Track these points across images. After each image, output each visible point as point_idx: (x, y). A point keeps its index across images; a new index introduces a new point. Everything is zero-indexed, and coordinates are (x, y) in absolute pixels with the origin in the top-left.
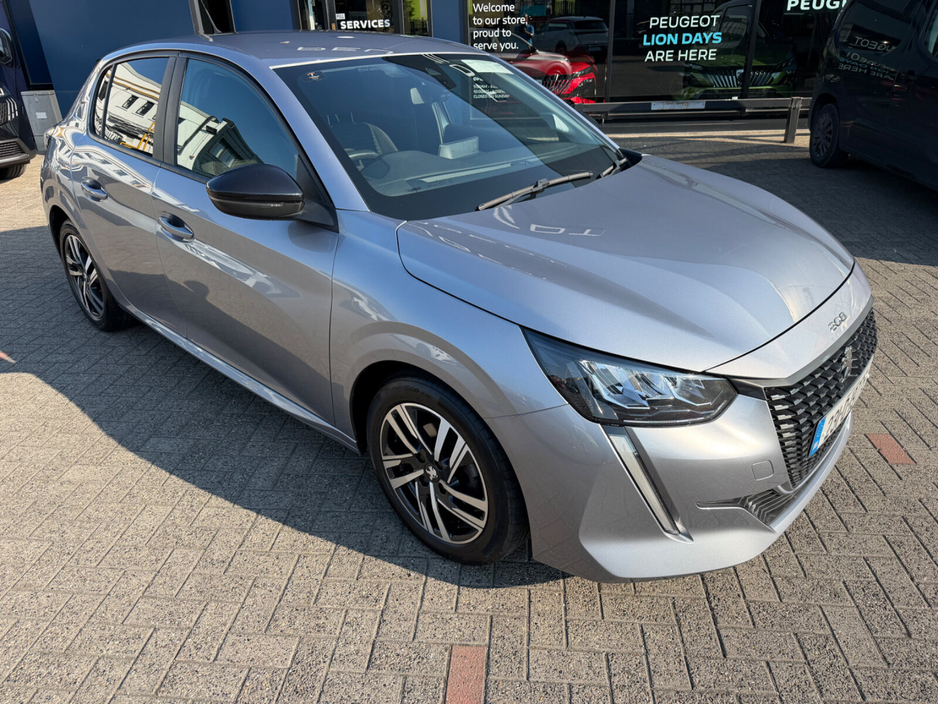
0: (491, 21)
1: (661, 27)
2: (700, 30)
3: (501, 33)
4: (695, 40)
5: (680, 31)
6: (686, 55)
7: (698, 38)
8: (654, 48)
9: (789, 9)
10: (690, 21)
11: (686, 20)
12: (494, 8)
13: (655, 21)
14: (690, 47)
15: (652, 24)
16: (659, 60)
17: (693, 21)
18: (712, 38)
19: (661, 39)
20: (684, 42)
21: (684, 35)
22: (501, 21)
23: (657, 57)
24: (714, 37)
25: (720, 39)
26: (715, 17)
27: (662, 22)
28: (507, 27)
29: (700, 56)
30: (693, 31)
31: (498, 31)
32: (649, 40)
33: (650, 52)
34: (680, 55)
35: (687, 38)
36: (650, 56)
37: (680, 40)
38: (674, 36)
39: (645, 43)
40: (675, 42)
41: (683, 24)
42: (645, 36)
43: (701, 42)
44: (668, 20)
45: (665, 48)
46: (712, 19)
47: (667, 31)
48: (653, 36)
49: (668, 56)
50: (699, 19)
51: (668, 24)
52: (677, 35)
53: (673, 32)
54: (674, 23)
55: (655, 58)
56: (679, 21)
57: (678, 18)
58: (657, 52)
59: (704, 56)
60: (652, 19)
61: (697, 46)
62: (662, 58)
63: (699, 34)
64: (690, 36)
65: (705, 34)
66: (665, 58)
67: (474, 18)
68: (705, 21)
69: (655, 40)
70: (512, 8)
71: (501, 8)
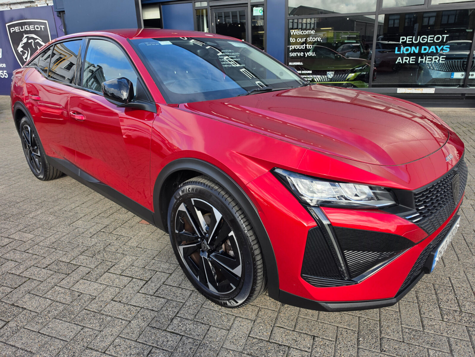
0: (300, 40)
1: (407, 42)
2: (434, 44)
3: (306, 47)
4: (431, 50)
5: (420, 45)
6: (424, 60)
7: (433, 49)
8: (402, 55)
10: (428, 38)
11: (425, 38)
12: (302, 33)
13: (403, 39)
14: (427, 54)
15: (401, 41)
16: (405, 62)
17: (429, 39)
18: (442, 49)
19: (407, 50)
20: (423, 52)
21: (423, 47)
22: (306, 40)
23: (404, 61)
24: (444, 48)
25: (448, 49)
26: (445, 36)
27: (408, 40)
28: (310, 43)
29: (434, 60)
30: (429, 45)
31: (304, 45)
32: (399, 50)
33: (400, 58)
34: (420, 60)
35: (425, 49)
36: (399, 60)
37: (420, 49)
38: (416, 48)
39: (396, 52)
40: (417, 52)
41: (423, 40)
42: (397, 48)
43: (435, 52)
44: (412, 38)
45: (410, 55)
46: (443, 38)
47: (411, 45)
48: (402, 48)
49: (411, 60)
50: (434, 37)
51: (412, 41)
52: (418, 47)
53: (416, 45)
54: (416, 40)
55: (402, 61)
56: (420, 39)
57: (419, 37)
58: (404, 58)
59: (437, 60)
60: (401, 38)
61: (432, 54)
62: (407, 61)
63: (433, 47)
64: (427, 48)
65: (437, 47)
66: (409, 61)
67: (291, 39)
68: (438, 39)
69: (403, 50)
70: (313, 32)
71: (307, 32)
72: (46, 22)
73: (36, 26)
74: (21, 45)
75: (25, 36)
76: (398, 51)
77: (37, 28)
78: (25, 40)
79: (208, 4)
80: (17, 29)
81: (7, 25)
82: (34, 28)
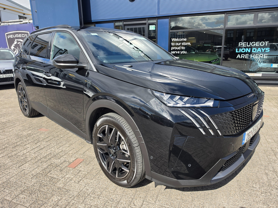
0: (178, 44)
1: (243, 46)
2: (260, 47)
3: (181, 48)
4: (258, 51)
5: (251, 47)
6: (254, 56)
8: (241, 53)
11: (254, 43)
12: (179, 40)
13: (241, 44)
14: (255, 53)
15: (239, 45)
17: (257, 44)
19: (243, 50)
20: (253, 51)
21: (253, 49)
22: (181, 44)
23: (242, 57)
24: (266, 49)
25: (269, 50)
26: (267, 42)
27: (244, 44)
28: (183, 46)
29: (260, 56)
30: (257, 48)
33: (239, 55)
34: (251, 56)
35: (254, 50)
36: (238, 56)
37: (251, 50)
38: (249, 49)
40: (249, 51)
41: (253, 45)
42: (237, 49)
43: (261, 51)
44: (246, 43)
45: (245, 53)
46: (265, 43)
47: (246, 48)
48: (240, 49)
50: (260, 43)
51: (246, 45)
52: (250, 49)
53: (248, 48)
54: (249, 44)
55: (241, 57)
56: (251, 44)
57: (250, 43)
58: (242, 55)
59: (262, 57)
60: (239, 43)
61: (259, 53)
62: (243, 57)
63: (260, 49)
65: (262, 49)
66: (245, 57)
67: (172, 43)
68: (262, 44)
69: (241, 50)
70: (185, 40)
71: (182, 40)
72: (28, 32)
73: (22, 35)
74: (13, 45)
75: (16, 40)
76: (238, 51)
77: (23, 36)
78: (15, 43)
79: (123, 23)
80: (11, 36)
81: (6, 34)
82: (21, 36)
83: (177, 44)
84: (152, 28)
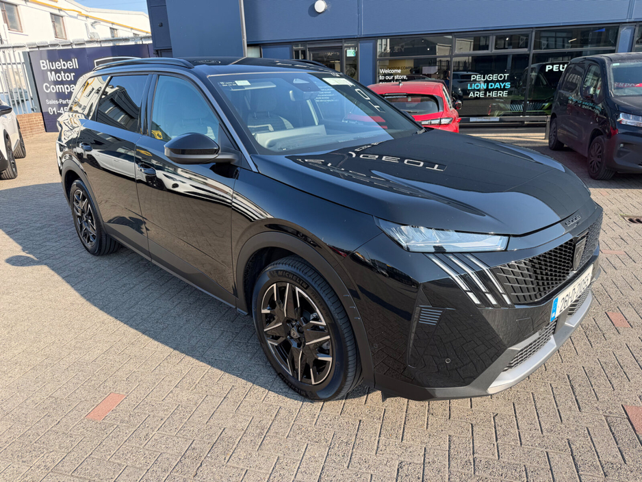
1: (477, 80)
2: (498, 81)
4: (496, 86)
5: (487, 82)
6: (491, 94)
7: (497, 85)
8: (474, 91)
9: (547, 71)
11: (491, 76)
12: (390, 71)
13: (474, 77)
14: (493, 90)
15: (472, 79)
16: (476, 97)
17: (494, 77)
18: (505, 86)
19: (477, 86)
20: (490, 88)
21: (490, 84)
22: (394, 78)
25: (509, 86)
26: (506, 75)
27: (477, 78)
29: (499, 95)
30: (495, 82)
32: (471, 86)
33: (472, 93)
34: (488, 94)
35: (491, 86)
36: (471, 95)
37: (488, 86)
38: (484, 85)
39: (469, 88)
40: (485, 88)
41: (489, 78)
42: (469, 84)
43: (499, 88)
44: (481, 77)
45: (480, 90)
46: (505, 76)
47: (480, 82)
48: (473, 84)
49: (481, 95)
50: (498, 76)
51: (481, 79)
52: (486, 84)
53: (484, 82)
54: (484, 78)
55: (474, 95)
56: (487, 77)
57: (486, 75)
58: (475, 93)
59: (501, 95)
60: (472, 76)
61: (497, 89)
62: (478, 95)
63: (498, 84)
64: (493, 84)
65: (501, 84)
67: (380, 76)
68: (501, 77)
69: (474, 86)
70: (399, 71)
71: (393, 71)
81: (95, 61)
83: (388, 78)
84: (351, 53)
